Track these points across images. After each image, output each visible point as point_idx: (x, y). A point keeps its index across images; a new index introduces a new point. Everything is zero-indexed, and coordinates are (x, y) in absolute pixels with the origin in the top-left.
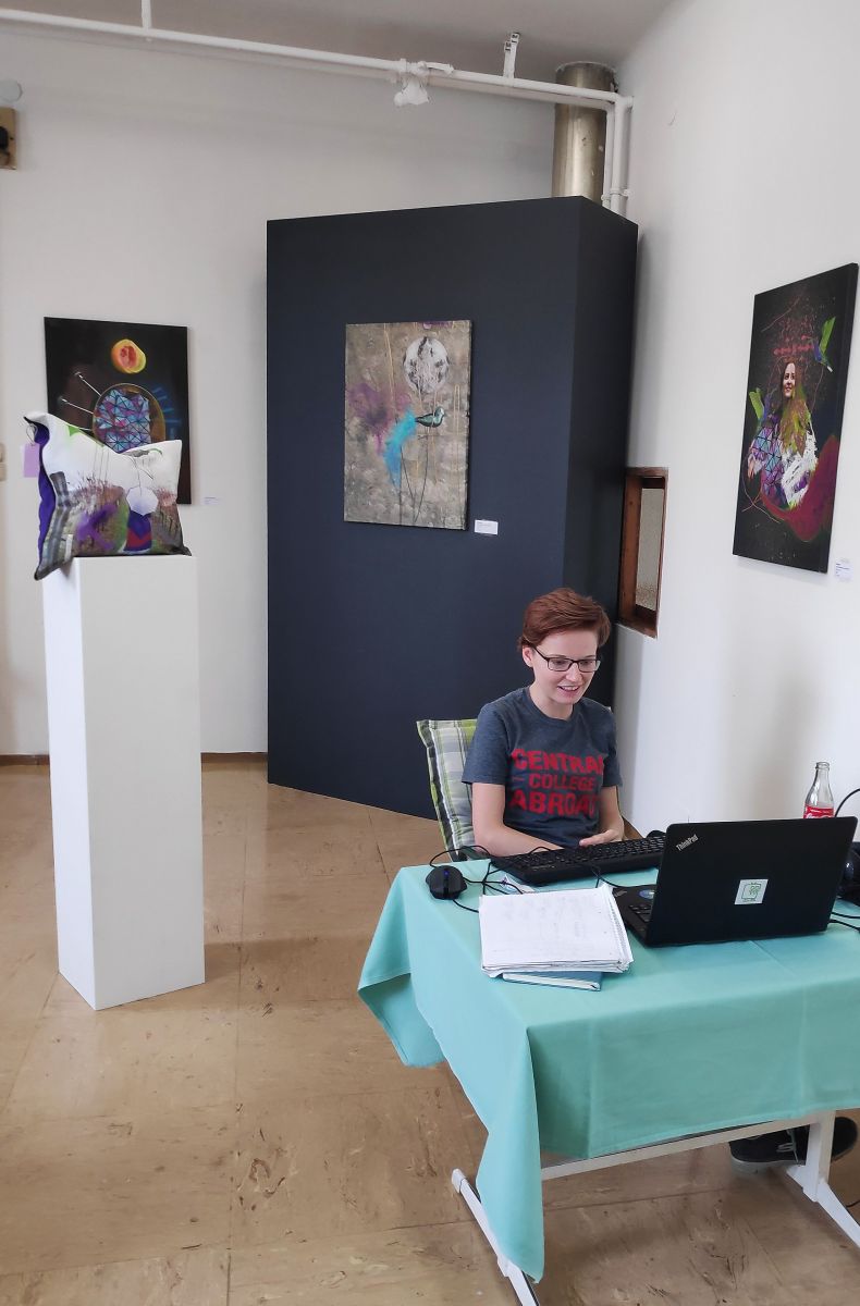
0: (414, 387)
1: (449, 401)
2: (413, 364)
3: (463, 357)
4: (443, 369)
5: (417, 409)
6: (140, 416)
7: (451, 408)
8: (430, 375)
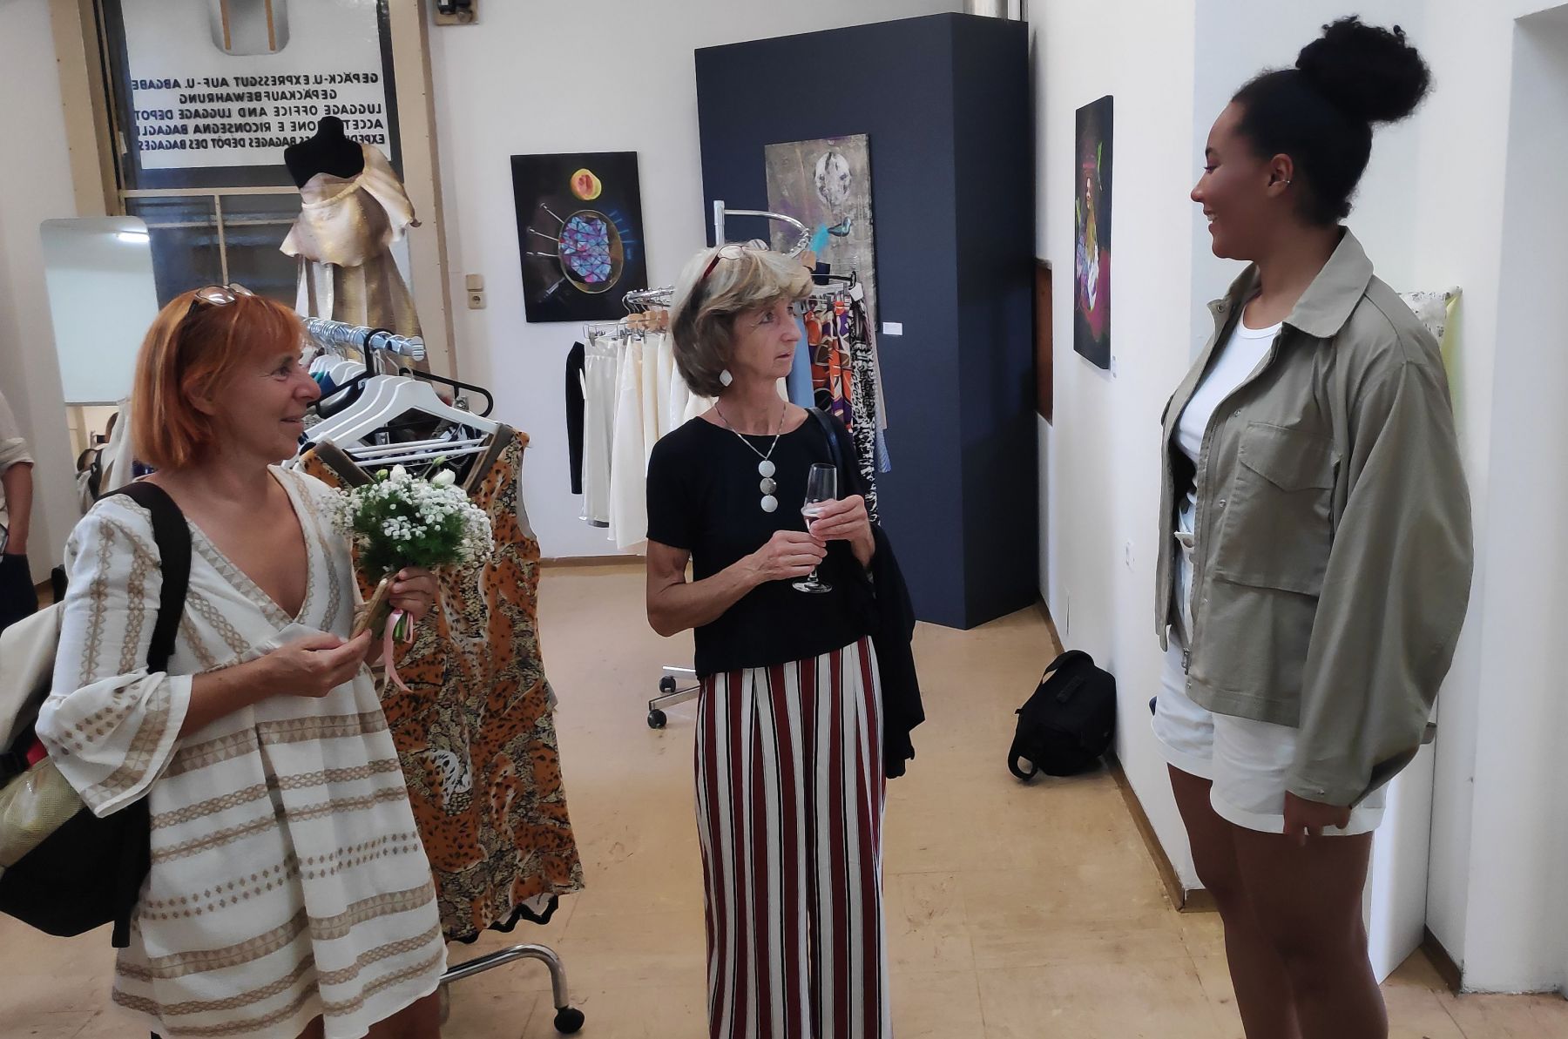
0: (824, 200)
1: (855, 210)
2: (822, 178)
3: (862, 169)
4: (847, 180)
5: (829, 222)
6: (600, 239)
7: (856, 218)
8: (837, 188)
